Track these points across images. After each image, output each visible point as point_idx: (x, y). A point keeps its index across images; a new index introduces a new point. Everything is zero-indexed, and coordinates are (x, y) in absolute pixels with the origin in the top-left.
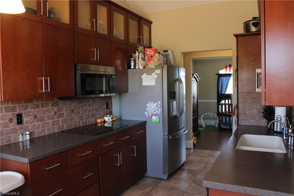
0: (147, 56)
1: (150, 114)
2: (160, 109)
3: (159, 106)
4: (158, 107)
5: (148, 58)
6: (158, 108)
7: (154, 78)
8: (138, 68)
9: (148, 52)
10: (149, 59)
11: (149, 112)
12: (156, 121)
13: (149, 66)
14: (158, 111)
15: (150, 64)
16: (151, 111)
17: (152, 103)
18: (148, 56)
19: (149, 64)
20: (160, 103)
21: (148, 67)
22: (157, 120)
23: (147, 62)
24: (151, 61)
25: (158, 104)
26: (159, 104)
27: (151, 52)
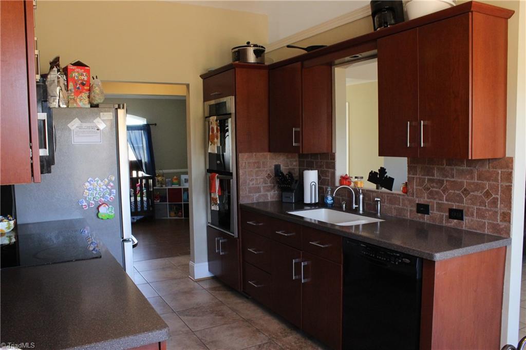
0: (72, 82)
1: (93, 202)
2: (114, 191)
3: (112, 184)
4: (110, 187)
5: (75, 87)
6: (110, 190)
7: (98, 130)
8: (57, 106)
9: (75, 74)
10: (79, 88)
11: (90, 199)
12: (109, 215)
13: (77, 104)
14: (110, 195)
15: (81, 100)
16: (94, 198)
17: (98, 181)
18: (75, 82)
19: (78, 100)
20: (113, 178)
21: (75, 105)
22: (112, 213)
23: (73, 94)
24: (81, 92)
25: (110, 181)
26: (113, 182)
27: (82, 75)
